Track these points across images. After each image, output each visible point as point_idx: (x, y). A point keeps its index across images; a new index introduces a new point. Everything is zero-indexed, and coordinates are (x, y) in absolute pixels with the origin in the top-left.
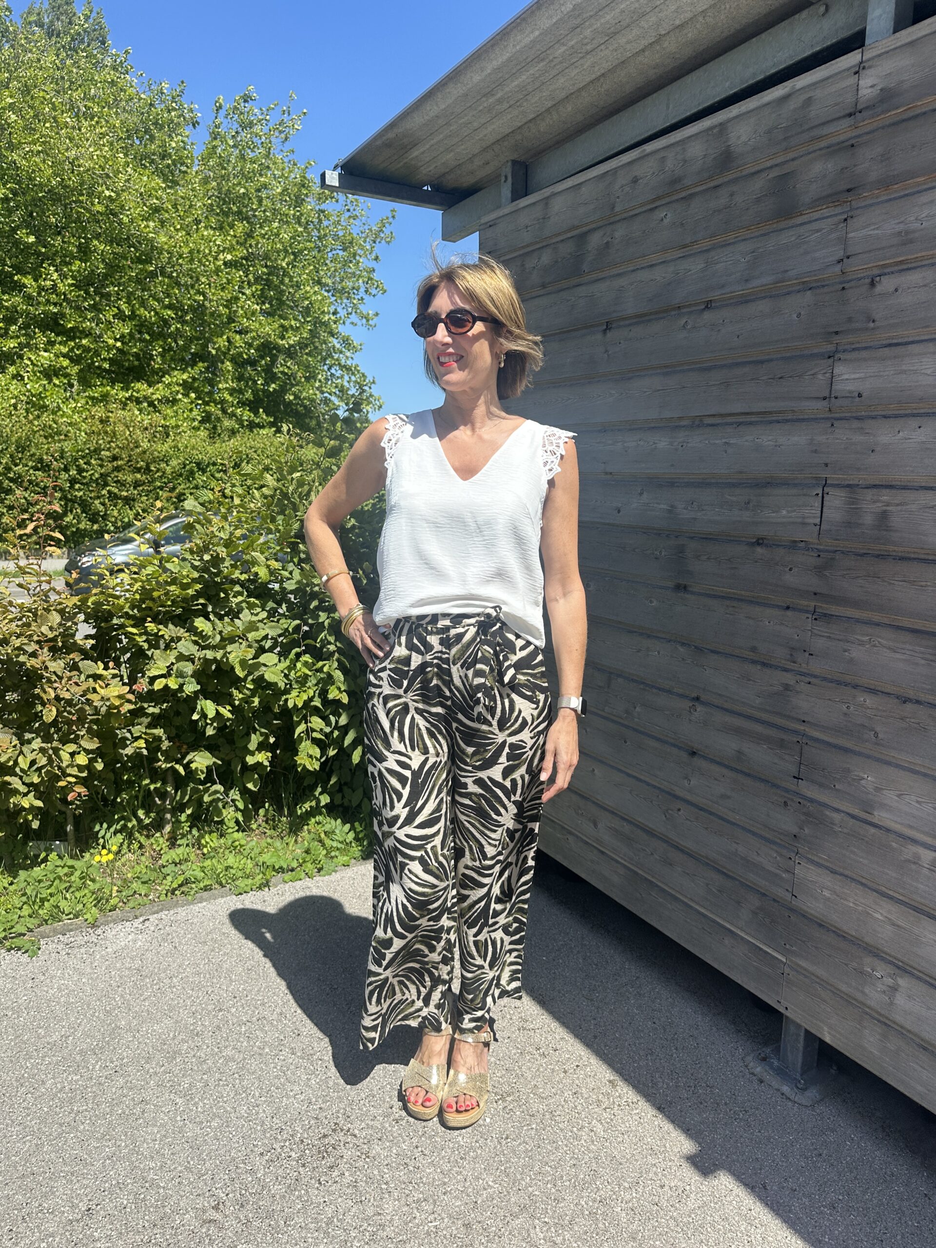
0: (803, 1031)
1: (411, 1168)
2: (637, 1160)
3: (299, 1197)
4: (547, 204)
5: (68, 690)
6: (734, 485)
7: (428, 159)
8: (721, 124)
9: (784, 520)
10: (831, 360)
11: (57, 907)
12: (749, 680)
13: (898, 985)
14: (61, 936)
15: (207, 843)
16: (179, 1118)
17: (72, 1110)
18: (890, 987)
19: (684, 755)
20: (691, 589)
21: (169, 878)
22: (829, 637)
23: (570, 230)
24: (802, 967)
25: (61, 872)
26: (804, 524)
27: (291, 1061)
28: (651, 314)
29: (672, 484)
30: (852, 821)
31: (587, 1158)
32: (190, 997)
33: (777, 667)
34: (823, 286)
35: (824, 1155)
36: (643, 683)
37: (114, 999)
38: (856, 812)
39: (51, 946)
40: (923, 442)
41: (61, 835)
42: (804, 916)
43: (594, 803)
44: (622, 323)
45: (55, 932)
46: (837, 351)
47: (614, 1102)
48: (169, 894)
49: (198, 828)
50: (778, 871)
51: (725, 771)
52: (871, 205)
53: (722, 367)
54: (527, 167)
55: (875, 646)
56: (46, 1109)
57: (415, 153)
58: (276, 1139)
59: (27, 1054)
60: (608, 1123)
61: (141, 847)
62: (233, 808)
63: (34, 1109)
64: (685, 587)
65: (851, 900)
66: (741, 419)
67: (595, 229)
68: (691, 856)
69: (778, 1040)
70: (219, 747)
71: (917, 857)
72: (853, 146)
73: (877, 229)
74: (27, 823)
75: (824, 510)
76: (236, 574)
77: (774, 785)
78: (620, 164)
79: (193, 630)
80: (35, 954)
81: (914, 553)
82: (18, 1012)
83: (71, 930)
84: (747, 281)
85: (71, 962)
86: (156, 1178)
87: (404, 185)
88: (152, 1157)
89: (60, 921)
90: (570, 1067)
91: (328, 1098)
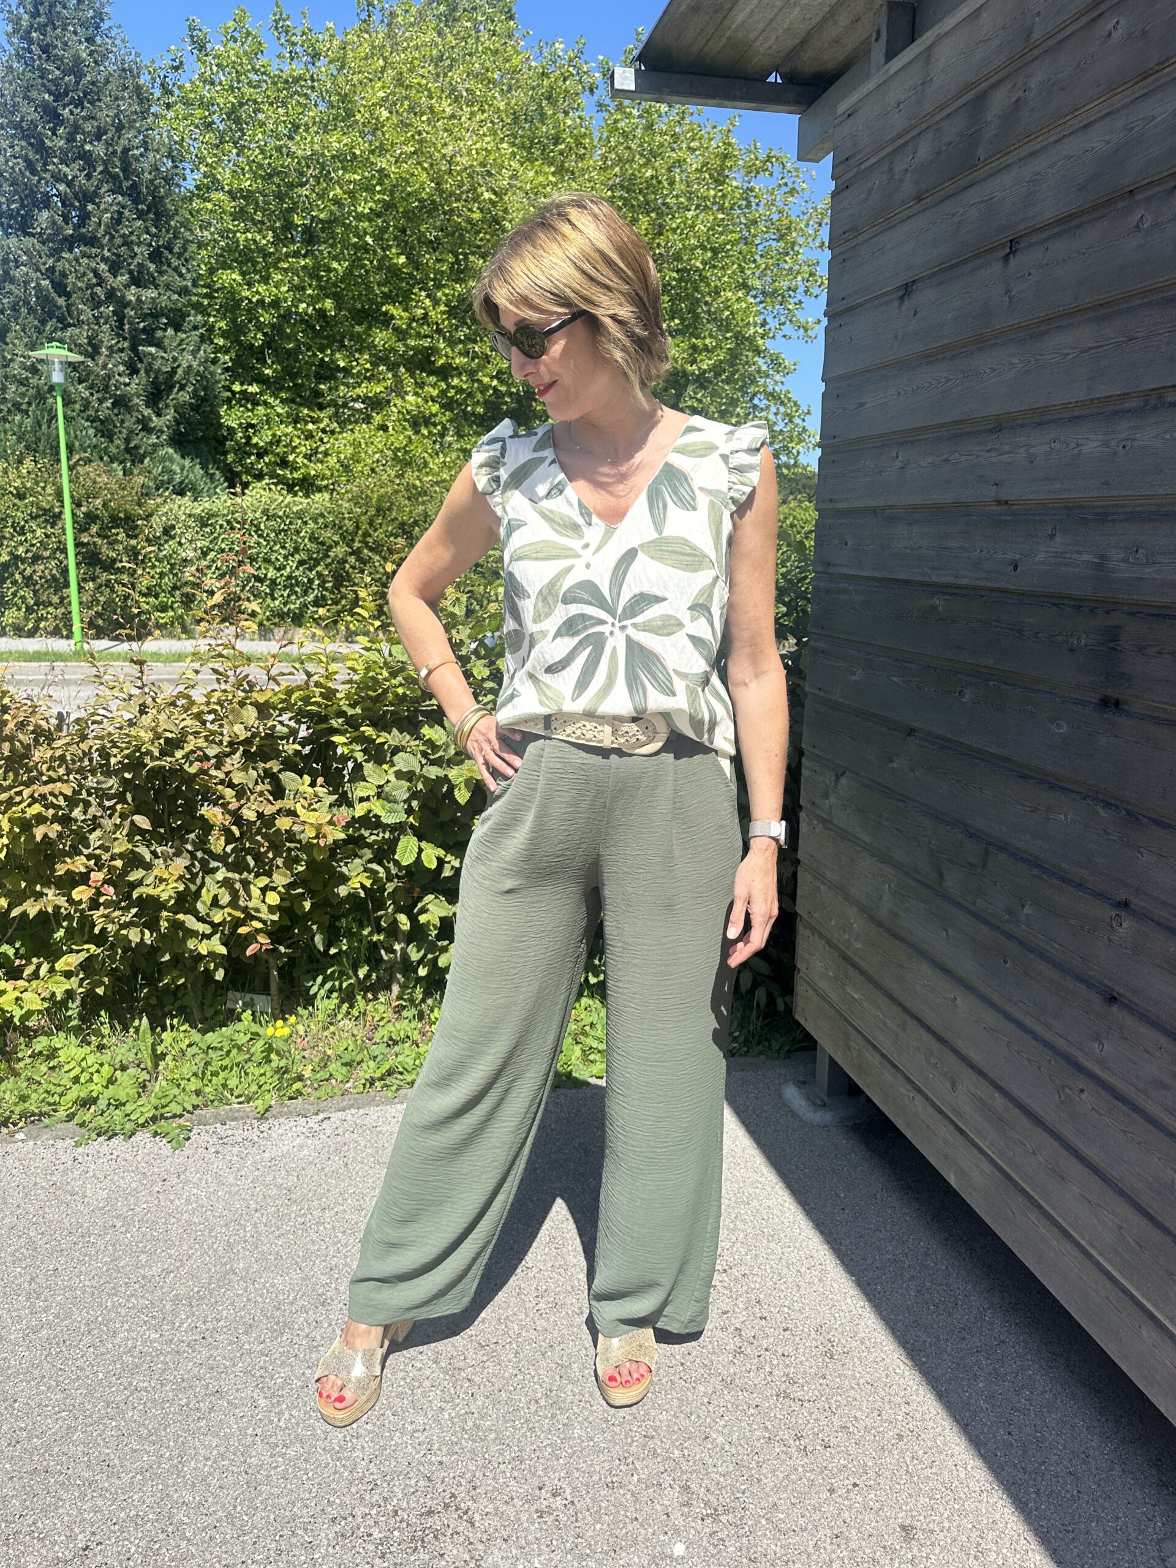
4: (929, 56)
7: (761, 26)
11: (224, 1086)
14: (218, 1125)
16: (250, 1432)
17: (130, 1384)
19: (1096, 999)
20: (1125, 707)
21: (375, 1063)
23: (960, 94)
27: (428, 1372)
36: (1037, 865)
37: (245, 1226)
39: (204, 1137)
45: (216, 1119)
48: (368, 1085)
49: (433, 996)
51: (1162, 1039)
57: (739, 18)
58: (362, 1498)
59: (114, 1288)
64: (1117, 704)
67: (999, 82)
74: (208, 975)
79: (421, 738)
80: (180, 1146)
82: (127, 1223)
83: (234, 1119)
85: (217, 1164)
86: (186, 1520)
87: (736, 77)
88: (194, 1485)
89: (227, 1104)
90: (843, 1483)
91: (456, 1449)
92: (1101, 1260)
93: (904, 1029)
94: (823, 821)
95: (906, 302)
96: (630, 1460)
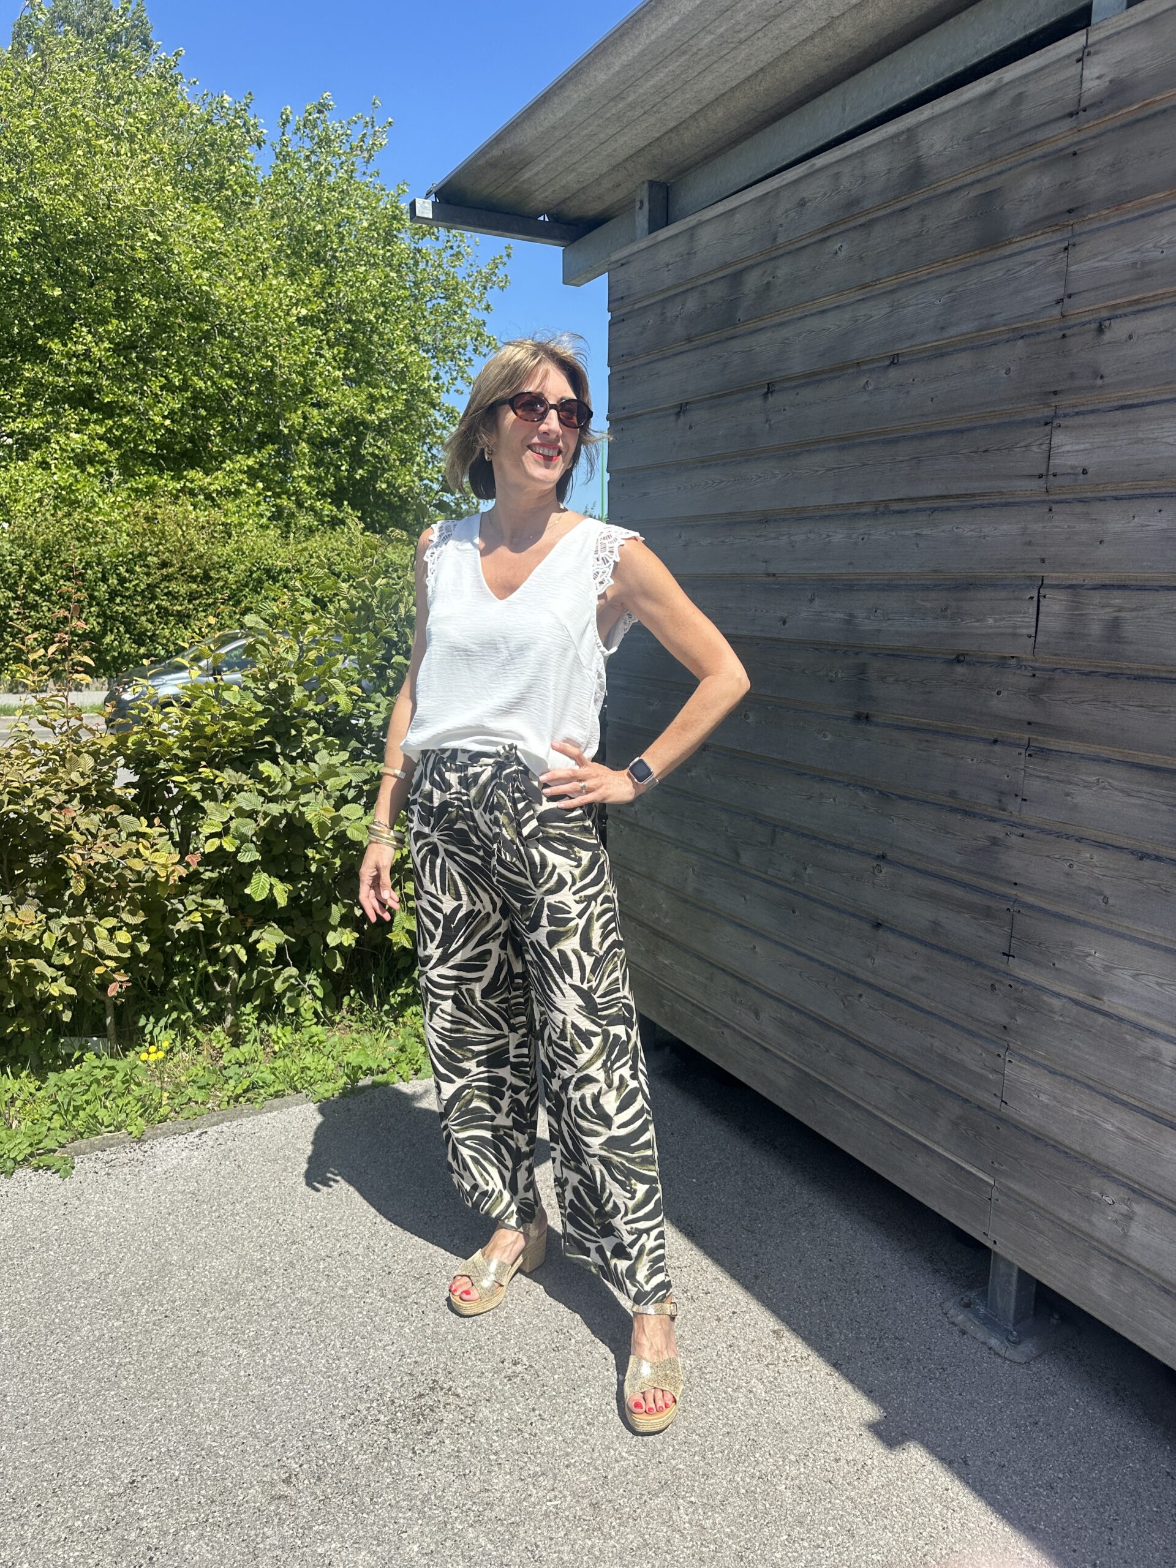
0: (1016, 1270)
1: (527, 1436)
2: (806, 1428)
3: (389, 1469)
4: (692, 235)
5: (103, 852)
6: (927, 588)
7: (543, 182)
8: (909, 130)
9: (990, 631)
10: (1048, 428)
11: (94, 1117)
12: (948, 833)
13: (1133, 1212)
14: (99, 1153)
15: (279, 1038)
16: (242, 1373)
17: (113, 1362)
18: (1123, 1215)
19: (866, 927)
20: (874, 719)
21: (232, 1082)
22: (1048, 778)
23: (722, 267)
24: (1014, 1191)
25: (100, 1074)
26: (1015, 635)
27: (379, 1304)
28: (823, 372)
29: (850, 586)
30: (1075, 1010)
31: (744, 1425)
32: (256, 1227)
33: (981, 816)
34: (1038, 334)
35: (1040, 1423)
36: (815, 838)
37: (165, 1228)
38: (1081, 997)
39: (88, 1165)
40: (1164, 530)
41: (100, 1030)
42: (1017, 1127)
43: (755, 988)
44: (786, 385)
45: (93, 1148)
46: (1056, 416)
47: (779, 1357)
48: (232, 1101)
49: (268, 1020)
50: (983, 1072)
51: (917, 947)
52: (1098, 229)
53: (912, 438)
54: (668, 188)
55: (1104, 788)
56: (81, 1362)
57: (527, 174)
58: (360, 1398)
59: (58, 1295)
60: (771, 1382)
61: (198, 1044)
62: (310, 996)
63: (66, 1361)
64: (867, 717)
65: (1075, 1106)
66: (936, 504)
67: (752, 267)
68: (874, 1052)
69: (985, 1283)
70: (292, 920)
71: (1157, 1052)
72: (1075, 154)
73: (1106, 259)
74: (57, 1014)
75: (1040, 617)
76: (310, 706)
77: (979, 964)
78: (784, 183)
79: (257, 776)
80: (68, 1174)
81: (1154, 670)
82: (47, 1244)
83: (112, 1146)
84: (942, 328)
85: (112, 1184)
86: (214, 1444)
87: (515, 214)
88: (210, 1420)
89: (98, 1134)
90: (724, 1313)
91: (425, 1350)
92: (884, 1117)
93: (711, 980)
94: (630, 824)
95: (682, 418)
96: (565, 1330)
